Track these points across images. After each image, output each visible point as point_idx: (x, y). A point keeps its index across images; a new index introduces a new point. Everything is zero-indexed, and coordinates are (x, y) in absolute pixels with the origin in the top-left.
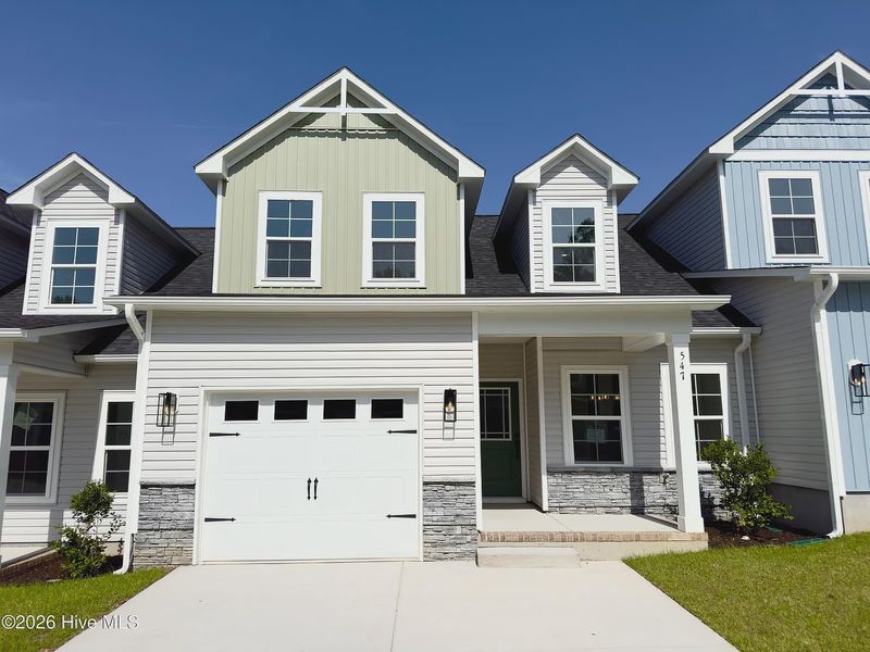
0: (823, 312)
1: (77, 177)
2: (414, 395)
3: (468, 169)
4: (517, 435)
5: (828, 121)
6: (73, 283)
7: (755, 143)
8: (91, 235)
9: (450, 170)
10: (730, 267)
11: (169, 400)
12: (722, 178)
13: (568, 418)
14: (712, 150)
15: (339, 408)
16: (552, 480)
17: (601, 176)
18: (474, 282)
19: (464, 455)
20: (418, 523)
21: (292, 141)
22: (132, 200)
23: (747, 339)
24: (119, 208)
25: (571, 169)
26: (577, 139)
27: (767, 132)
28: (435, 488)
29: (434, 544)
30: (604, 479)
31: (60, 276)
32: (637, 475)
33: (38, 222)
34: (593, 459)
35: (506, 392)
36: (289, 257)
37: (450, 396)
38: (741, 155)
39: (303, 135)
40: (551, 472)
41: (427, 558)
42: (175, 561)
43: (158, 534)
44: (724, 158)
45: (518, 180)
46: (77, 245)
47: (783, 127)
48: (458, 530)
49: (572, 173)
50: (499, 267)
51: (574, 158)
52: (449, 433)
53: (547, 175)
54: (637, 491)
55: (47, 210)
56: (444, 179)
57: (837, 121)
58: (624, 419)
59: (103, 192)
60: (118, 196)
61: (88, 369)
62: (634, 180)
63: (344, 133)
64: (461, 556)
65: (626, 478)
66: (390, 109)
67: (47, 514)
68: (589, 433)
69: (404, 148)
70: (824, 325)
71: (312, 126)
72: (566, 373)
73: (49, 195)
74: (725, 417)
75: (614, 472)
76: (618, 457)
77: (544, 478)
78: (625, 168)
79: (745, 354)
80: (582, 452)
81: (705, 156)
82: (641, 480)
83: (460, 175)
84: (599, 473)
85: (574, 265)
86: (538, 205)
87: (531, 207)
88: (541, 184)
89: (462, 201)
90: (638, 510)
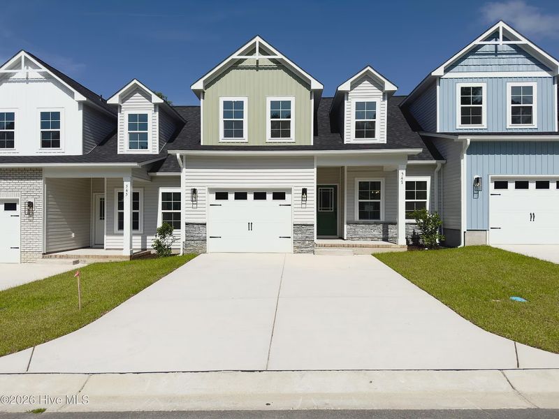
0: (465, 155)
1: (136, 89)
2: (290, 191)
3: (316, 85)
4: (336, 209)
5: (494, 56)
6: (139, 140)
7: (456, 69)
8: (144, 118)
9: (307, 84)
10: (438, 131)
11: (194, 191)
12: (438, 87)
13: (357, 201)
14: (433, 74)
15: (260, 196)
16: (349, 227)
17: (380, 86)
18: (317, 138)
19: (310, 215)
20: (291, 240)
21: (233, 72)
22: (162, 101)
23: (439, 166)
24: (156, 105)
25: (366, 82)
26: (369, 68)
27: (462, 63)
28: (298, 227)
29: (298, 247)
30: (371, 226)
31: (132, 136)
32: (386, 225)
33: (120, 111)
34: (367, 218)
35: (332, 190)
36: (234, 128)
37: (304, 191)
38: (448, 75)
39: (238, 69)
40: (348, 224)
41: (295, 252)
42: (200, 251)
43: (193, 242)
44: (440, 77)
45: (340, 89)
46: (138, 122)
47: (471, 60)
48: (307, 242)
49: (366, 84)
50: (331, 130)
51: (368, 77)
52: (304, 206)
53: (353, 86)
54: (385, 232)
55: (124, 105)
56: (304, 89)
57: (499, 56)
58: (382, 201)
59: (149, 98)
60: (156, 99)
61: (152, 178)
62: (396, 89)
63: (257, 67)
64: (308, 252)
65: (381, 226)
66: (279, 56)
67: (140, 238)
68: (366, 207)
69: (285, 74)
70: (465, 161)
71: (243, 64)
72: (357, 181)
73: (124, 98)
74: (428, 201)
75: (376, 223)
76: (378, 217)
77: (345, 226)
78: (391, 82)
79: (439, 172)
80: (363, 215)
81: (430, 77)
82: (387, 227)
83: (312, 88)
84: (369, 224)
85: (365, 129)
86: (349, 100)
87: (346, 101)
88: (351, 90)
89: (313, 100)
90: (385, 239)
